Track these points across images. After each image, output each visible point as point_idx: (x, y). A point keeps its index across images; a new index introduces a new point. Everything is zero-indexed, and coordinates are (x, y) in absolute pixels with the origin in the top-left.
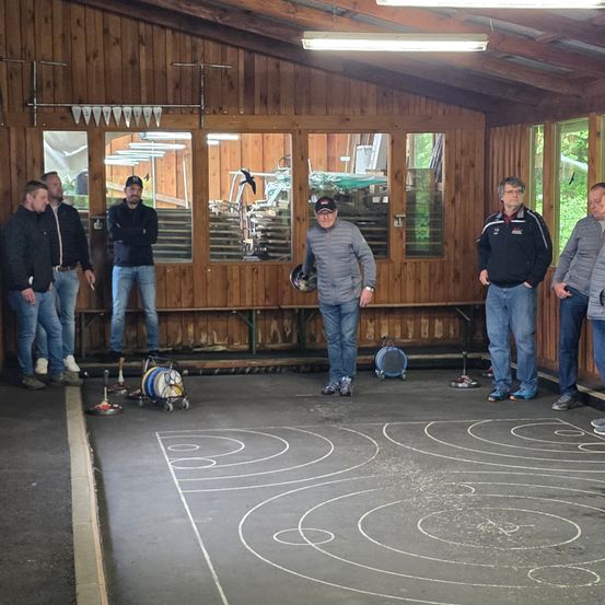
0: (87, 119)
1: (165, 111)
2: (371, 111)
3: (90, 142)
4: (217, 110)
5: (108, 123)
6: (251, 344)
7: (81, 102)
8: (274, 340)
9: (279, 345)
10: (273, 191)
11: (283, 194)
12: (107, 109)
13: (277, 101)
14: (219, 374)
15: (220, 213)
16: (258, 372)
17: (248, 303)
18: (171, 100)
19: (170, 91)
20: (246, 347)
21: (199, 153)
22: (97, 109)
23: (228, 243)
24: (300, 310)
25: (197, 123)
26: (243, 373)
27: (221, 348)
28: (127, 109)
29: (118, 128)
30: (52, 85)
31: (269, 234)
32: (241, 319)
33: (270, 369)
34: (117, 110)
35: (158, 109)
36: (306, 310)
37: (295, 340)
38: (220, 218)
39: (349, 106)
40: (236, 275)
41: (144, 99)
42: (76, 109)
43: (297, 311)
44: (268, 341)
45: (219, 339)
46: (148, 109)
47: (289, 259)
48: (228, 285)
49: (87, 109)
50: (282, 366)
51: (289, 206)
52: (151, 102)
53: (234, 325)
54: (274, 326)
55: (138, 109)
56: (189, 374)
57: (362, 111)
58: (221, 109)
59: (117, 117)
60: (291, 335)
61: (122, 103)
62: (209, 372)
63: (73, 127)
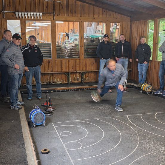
0: (20, 16)
1: (43, 14)
2: (101, 16)
3: (21, 23)
4: (58, 15)
5: (26, 18)
6: (68, 81)
7: (18, 11)
8: (75, 80)
9: (76, 81)
10: (72, 38)
11: (76, 40)
12: (26, 13)
13: (75, 12)
14: (61, 91)
15: (59, 45)
16: (72, 91)
17: (67, 70)
18: (45, 11)
19: (45, 8)
20: (67, 82)
21: (53, 27)
22: (23, 13)
23: (61, 53)
24: (82, 72)
25: (53, 18)
26: (68, 91)
27: (60, 83)
28: (32, 13)
29: (30, 19)
30: (9, 5)
31: (73, 51)
32: (65, 75)
33: (76, 90)
34: (29, 14)
35: (41, 14)
36: (84, 72)
37: (80, 80)
38: (59, 46)
39: (95, 14)
40: (64, 62)
41: (37, 11)
42: (17, 13)
43: (81, 73)
44: (73, 80)
45: (59, 80)
46: (38, 14)
47: (78, 58)
48: (62, 65)
49: (20, 13)
50: (79, 89)
51: (78, 43)
52: (39, 12)
53: (63, 76)
54: (74, 76)
55: (35, 14)
56: (53, 92)
57: (98, 16)
58: (59, 14)
59: (29, 16)
60: (79, 79)
61: (31, 12)
62: (59, 91)
63: (16, 19)
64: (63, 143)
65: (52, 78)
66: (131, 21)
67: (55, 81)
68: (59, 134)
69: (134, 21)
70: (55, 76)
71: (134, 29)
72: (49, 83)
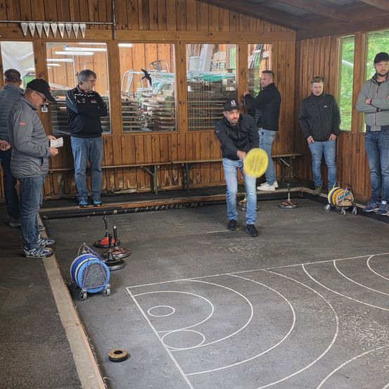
0: (33, 32)
1: (89, 27)
2: (226, 28)
3: (36, 49)
4: (124, 27)
5: (48, 35)
6: (152, 187)
7: (26, 20)
8: (167, 184)
9: (170, 187)
10: (157, 84)
11: (168, 86)
12: (46, 25)
13: (165, 20)
14: (138, 211)
15: (127, 100)
16: (164, 209)
17: (150, 160)
18: (91, 18)
20: (149, 189)
21: (113, 56)
22: (39, 24)
23: (133, 120)
24: (185, 164)
25: (111, 36)
26: (154, 210)
27: (133, 191)
28: (61, 25)
29: (56, 39)
30: (4, 6)
31: (160, 113)
32: (145, 171)
33: (172, 206)
34: (54, 26)
35: (83, 26)
36: (189, 163)
37: (180, 184)
38: (128, 103)
39: (211, 24)
40: (141, 142)
41: (73, 18)
42: (24, 24)
43: (183, 165)
44: (163, 184)
45: (131, 185)
46: (76, 25)
47: (174, 129)
48: (136, 149)
49: (32, 25)
50: (179, 204)
51: (173, 94)
52: (79, 20)
53: (141, 175)
54: (166, 174)
55: (69, 25)
56: (118, 213)
57: (220, 28)
58: (126, 26)
59: (55, 30)
60: (177, 180)
61: (57, 21)
62: (131, 211)
63: (23, 38)
64: (157, 335)
65: (112, 180)
66: (298, 39)
67: (121, 186)
68: (146, 314)
69: (305, 39)
70: (119, 175)
71: (306, 58)
72: (106, 192)
